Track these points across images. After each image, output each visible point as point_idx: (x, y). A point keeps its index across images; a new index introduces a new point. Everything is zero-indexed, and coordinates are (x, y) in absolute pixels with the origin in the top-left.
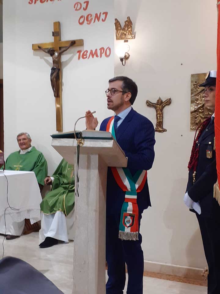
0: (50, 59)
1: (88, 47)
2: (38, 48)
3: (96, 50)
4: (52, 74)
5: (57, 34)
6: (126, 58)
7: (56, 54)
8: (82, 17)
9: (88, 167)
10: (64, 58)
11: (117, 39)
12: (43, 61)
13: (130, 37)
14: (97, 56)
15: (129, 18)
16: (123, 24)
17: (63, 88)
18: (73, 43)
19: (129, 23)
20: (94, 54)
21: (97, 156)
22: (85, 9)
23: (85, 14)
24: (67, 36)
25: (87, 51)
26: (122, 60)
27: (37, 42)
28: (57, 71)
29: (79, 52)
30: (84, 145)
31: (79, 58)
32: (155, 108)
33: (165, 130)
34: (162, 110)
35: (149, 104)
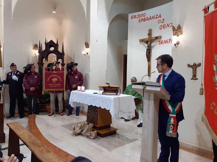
0: (146, 45)
1: (163, 39)
2: (142, 41)
3: (167, 40)
4: (147, 52)
5: (150, 34)
6: (178, 43)
7: (149, 43)
8: (161, 26)
9: (149, 99)
10: (153, 44)
11: (173, 35)
12: (143, 46)
13: (180, 34)
14: (167, 43)
15: (179, 25)
17: (152, 57)
18: (157, 38)
19: (179, 27)
20: (166, 42)
22: (162, 22)
23: (162, 24)
24: (154, 35)
25: (163, 41)
26: (175, 45)
27: (142, 38)
28: (149, 50)
29: (159, 41)
30: (146, 89)
31: (159, 44)
32: (192, 68)
33: (197, 79)
34: (196, 69)
35: (189, 66)
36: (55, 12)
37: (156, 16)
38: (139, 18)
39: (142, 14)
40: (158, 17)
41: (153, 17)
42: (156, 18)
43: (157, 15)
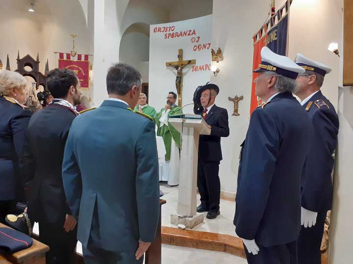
0: (176, 71)
1: (198, 64)
2: (169, 65)
3: (203, 66)
4: (176, 80)
5: (180, 56)
6: (218, 71)
7: (179, 68)
8: (195, 46)
9: (188, 134)
12: (171, 72)
13: (220, 59)
14: (203, 70)
15: (219, 48)
16: (216, 52)
18: (190, 62)
19: (220, 51)
20: (202, 68)
21: (193, 129)
22: (197, 42)
23: (197, 44)
24: (186, 58)
25: (198, 67)
26: (214, 73)
27: (170, 61)
28: (179, 78)
29: (193, 67)
30: (186, 122)
31: (193, 71)
32: (234, 101)
33: (239, 115)
34: (237, 103)
35: (230, 99)
36: (33, 11)
37: (188, 32)
38: (165, 33)
39: (169, 27)
40: (191, 33)
41: (185, 33)
42: (189, 35)
43: (190, 31)
